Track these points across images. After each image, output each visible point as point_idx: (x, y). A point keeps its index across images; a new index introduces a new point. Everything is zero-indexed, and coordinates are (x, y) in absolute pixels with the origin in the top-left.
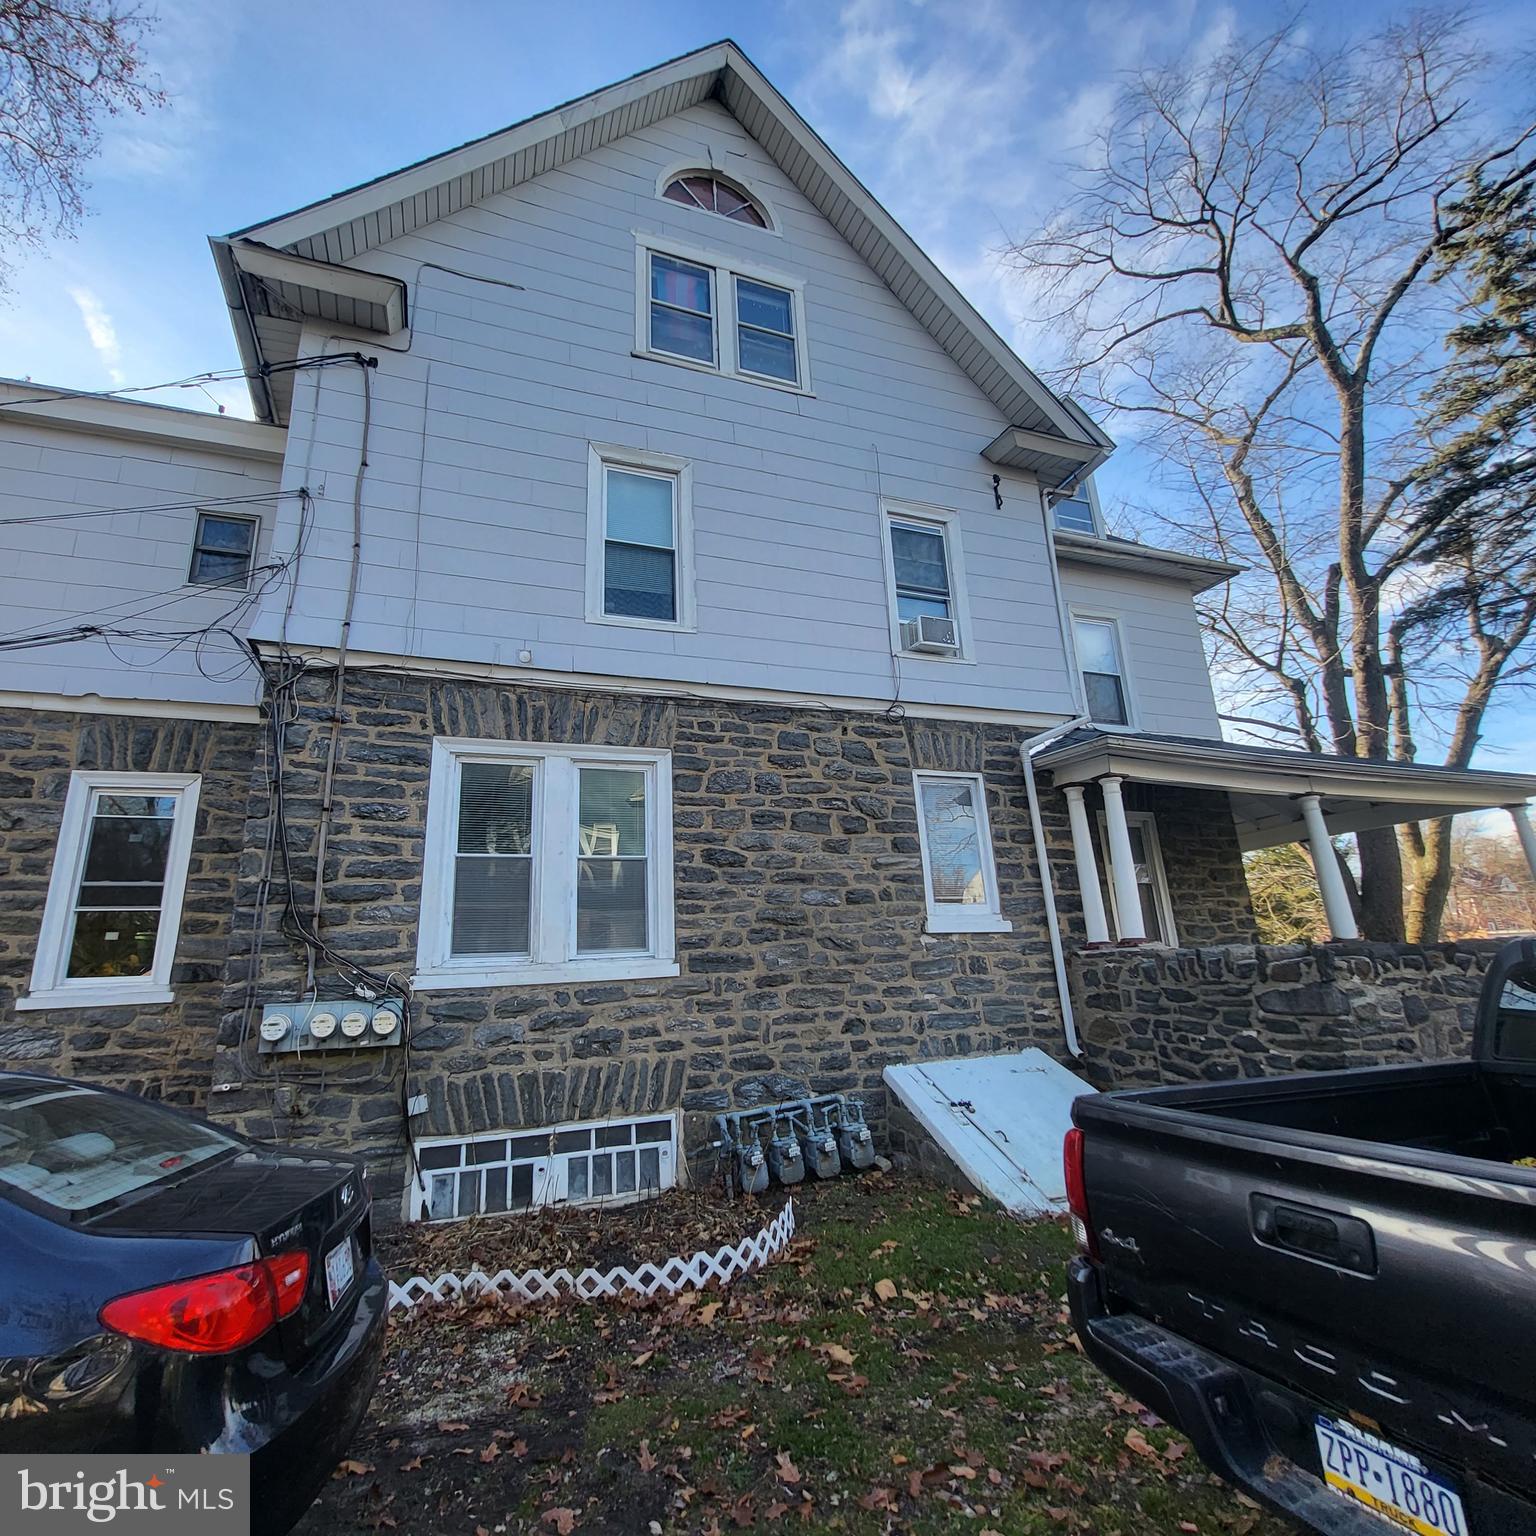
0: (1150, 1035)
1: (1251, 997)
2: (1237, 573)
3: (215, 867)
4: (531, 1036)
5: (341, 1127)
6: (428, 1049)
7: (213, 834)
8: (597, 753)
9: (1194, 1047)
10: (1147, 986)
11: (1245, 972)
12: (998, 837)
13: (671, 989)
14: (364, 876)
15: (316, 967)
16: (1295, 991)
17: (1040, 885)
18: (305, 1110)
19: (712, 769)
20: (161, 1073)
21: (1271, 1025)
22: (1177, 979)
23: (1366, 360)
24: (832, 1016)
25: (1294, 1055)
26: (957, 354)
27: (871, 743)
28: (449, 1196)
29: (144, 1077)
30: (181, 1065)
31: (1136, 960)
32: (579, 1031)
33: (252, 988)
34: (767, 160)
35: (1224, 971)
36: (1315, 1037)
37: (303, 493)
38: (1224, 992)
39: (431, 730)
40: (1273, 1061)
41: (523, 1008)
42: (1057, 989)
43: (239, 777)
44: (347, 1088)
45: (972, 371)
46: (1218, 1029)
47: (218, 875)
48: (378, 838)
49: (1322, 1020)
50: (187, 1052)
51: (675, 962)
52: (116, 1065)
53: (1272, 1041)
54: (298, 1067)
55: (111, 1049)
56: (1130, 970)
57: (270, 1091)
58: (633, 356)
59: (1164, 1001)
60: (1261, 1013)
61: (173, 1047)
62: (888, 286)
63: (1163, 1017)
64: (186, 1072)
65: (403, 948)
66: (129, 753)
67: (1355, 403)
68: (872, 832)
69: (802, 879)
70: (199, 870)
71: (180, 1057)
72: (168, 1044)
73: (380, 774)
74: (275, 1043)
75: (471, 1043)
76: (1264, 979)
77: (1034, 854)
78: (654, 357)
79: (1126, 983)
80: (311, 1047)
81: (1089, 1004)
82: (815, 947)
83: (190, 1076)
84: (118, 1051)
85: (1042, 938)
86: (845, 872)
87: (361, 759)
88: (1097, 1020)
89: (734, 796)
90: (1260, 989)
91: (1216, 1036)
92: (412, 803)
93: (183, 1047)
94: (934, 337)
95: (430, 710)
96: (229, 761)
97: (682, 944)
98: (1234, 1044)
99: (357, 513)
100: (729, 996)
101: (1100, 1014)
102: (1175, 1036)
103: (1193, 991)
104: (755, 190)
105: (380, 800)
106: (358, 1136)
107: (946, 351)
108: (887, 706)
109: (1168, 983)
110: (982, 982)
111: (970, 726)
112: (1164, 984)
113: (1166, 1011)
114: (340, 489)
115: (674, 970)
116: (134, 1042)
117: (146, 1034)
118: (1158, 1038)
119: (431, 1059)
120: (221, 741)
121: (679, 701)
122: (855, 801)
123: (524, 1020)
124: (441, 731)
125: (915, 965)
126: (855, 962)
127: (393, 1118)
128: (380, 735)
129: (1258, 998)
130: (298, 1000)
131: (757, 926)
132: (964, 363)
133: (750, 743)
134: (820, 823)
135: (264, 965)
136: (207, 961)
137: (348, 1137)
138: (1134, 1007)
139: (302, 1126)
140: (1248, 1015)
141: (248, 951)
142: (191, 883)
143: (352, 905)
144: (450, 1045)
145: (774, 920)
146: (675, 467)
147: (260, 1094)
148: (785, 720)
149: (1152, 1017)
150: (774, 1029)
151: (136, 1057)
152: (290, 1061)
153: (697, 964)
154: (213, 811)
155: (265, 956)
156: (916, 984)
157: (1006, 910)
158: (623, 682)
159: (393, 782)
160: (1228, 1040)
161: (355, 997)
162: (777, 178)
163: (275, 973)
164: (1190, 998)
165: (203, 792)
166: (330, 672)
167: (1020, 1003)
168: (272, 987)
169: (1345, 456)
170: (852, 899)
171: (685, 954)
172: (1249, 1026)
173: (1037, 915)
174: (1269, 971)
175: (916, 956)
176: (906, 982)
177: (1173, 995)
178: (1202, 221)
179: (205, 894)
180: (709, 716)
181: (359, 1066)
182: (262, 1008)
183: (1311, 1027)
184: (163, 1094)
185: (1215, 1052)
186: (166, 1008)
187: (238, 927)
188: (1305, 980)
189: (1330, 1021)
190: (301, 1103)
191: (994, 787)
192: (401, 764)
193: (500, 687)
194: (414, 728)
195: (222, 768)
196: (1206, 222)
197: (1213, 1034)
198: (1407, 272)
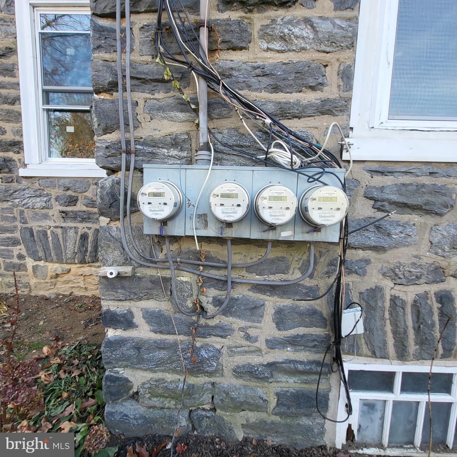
5: (252, 332)
6: (364, 248)
15: (210, 117)
18: (211, 309)
28: (378, 422)
33: (128, 142)
44: (258, 288)
52: (85, 217)
54: (198, 255)
55: (80, 207)
57: (166, 280)
65: (332, 93)
74: (164, 222)
75: (424, 247)
80: (212, 231)
84: (85, 208)
106: (272, 344)
119: (368, 262)
127: (318, 331)
130: (190, 162)
135: (140, 109)
137: (261, 344)
139: (207, 326)
144: (397, 245)
147: (155, 282)
152: (185, 246)
155: (140, 96)
163: (155, 123)
168: (154, 143)
181: (273, 261)
182: (141, 171)
190: (203, 299)
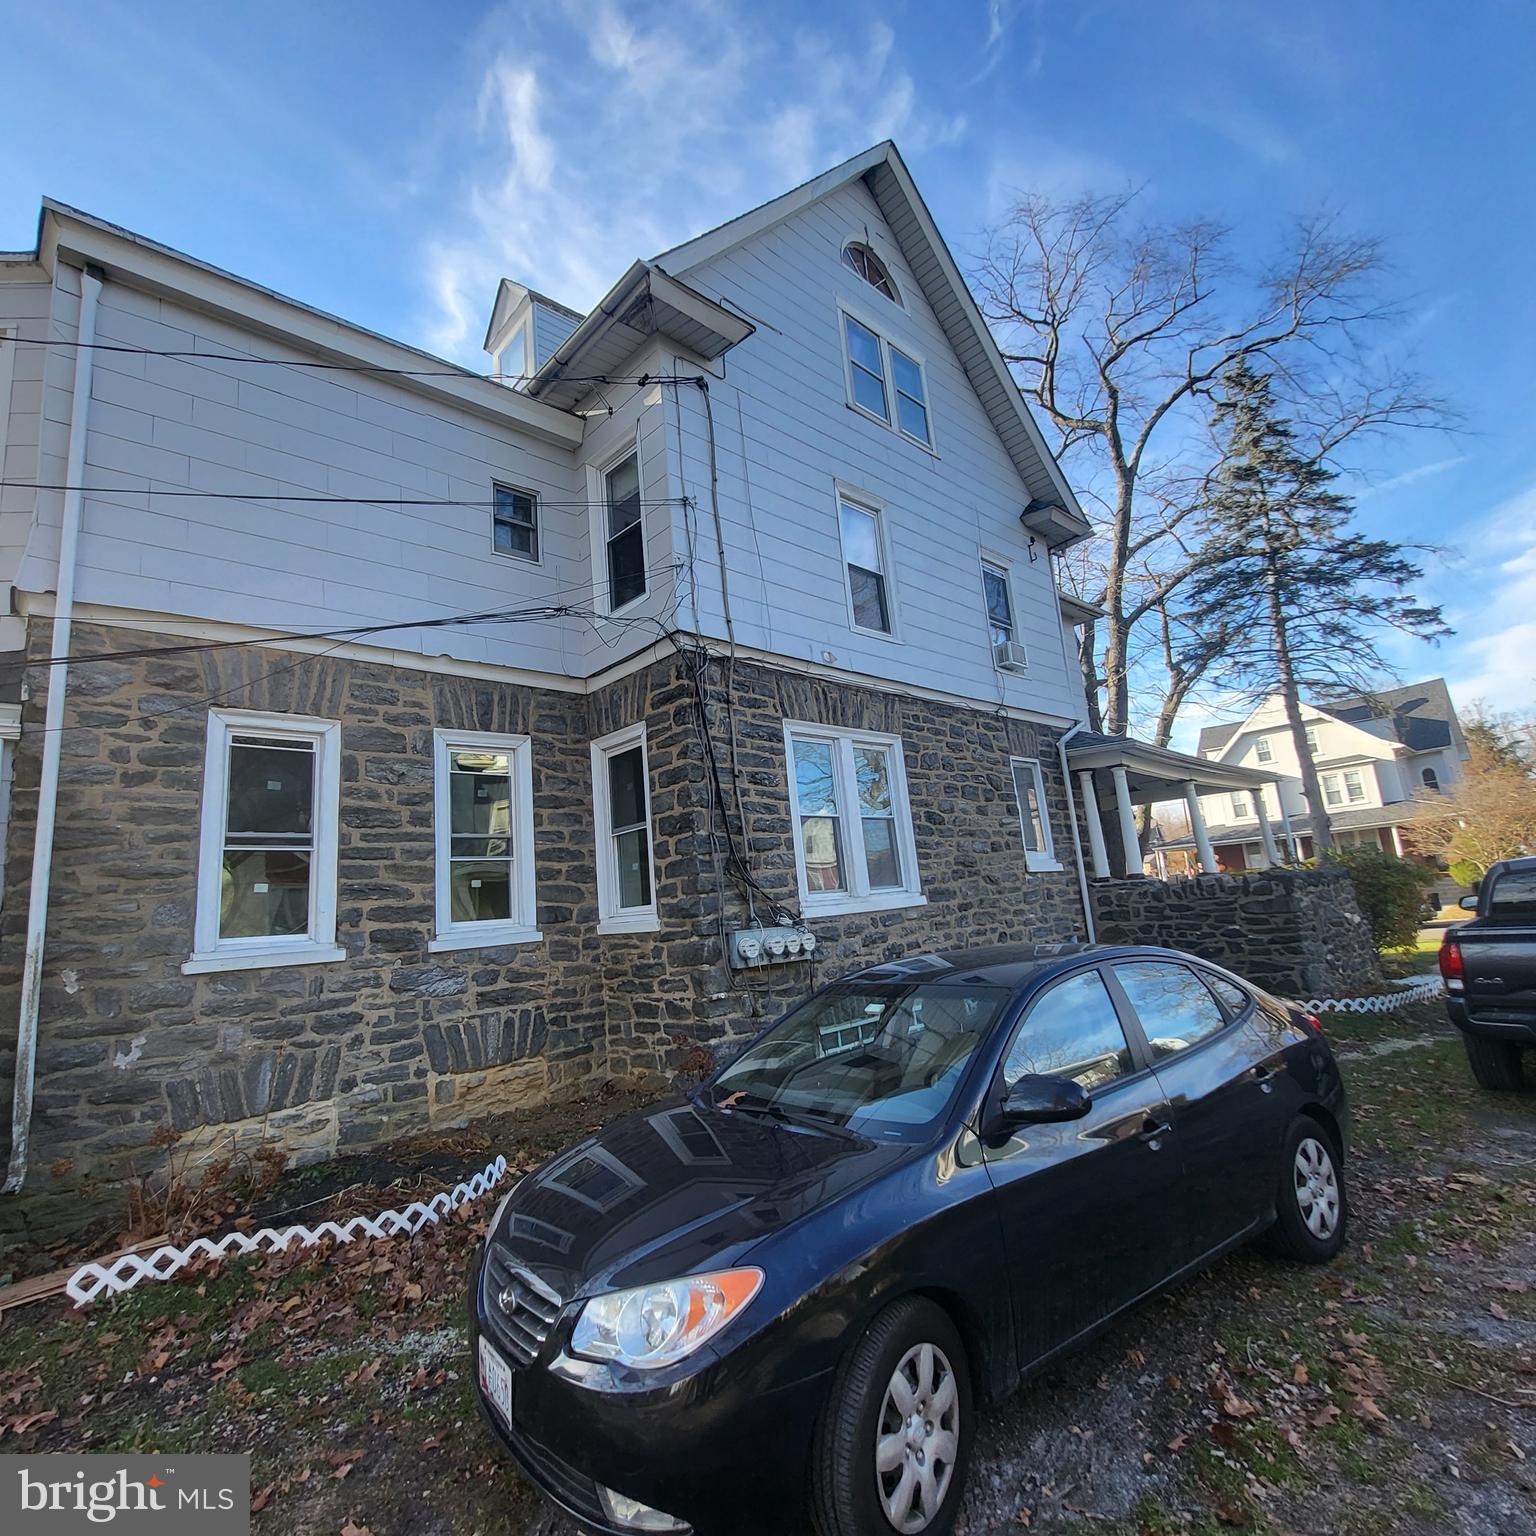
0: (1155, 934)
1: (1236, 905)
2: (1103, 616)
3: (552, 822)
4: (864, 950)
7: (546, 792)
8: (864, 735)
9: (1190, 939)
10: (1155, 904)
11: (1233, 890)
12: (1050, 805)
13: (924, 914)
14: (764, 831)
16: (1269, 900)
17: (1071, 839)
18: (761, 1011)
19: (922, 752)
20: (541, 1002)
21: (1249, 921)
22: (1180, 898)
23: (1137, 458)
24: (994, 930)
25: (1265, 938)
26: (1006, 436)
27: (990, 734)
29: (530, 1006)
30: (555, 995)
31: (1145, 888)
32: (884, 945)
34: (895, 244)
35: (1218, 891)
36: (1281, 925)
37: (685, 501)
38: (1216, 904)
39: (780, 714)
40: (1250, 942)
41: (859, 930)
42: (1083, 908)
43: (558, 740)
44: (779, 993)
45: (1013, 452)
46: (1209, 926)
47: (554, 828)
48: (766, 800)
49: (1286, 916)
50: (557, 983)
51: (922, 894)
52: (508, 998)
53: (1249, 931)
55: (502, 984)
56: (1140, 894)
58: (848, 407)
59: (1167, 912)
60: (1243, 915)
61: (547, 979)
62: (966, 372)
63: (1166, 922)
64: (558, 1000)
65: (791, 887)
66: (475, 713)
67: (1128, 491)
68: (996, 801)
69: (972, 834)
70: (541, 824)
71: (553, 988)
72: (543, 976)
73: (759, 749)
75: (836, 957)
76: (1247, 893)
77: (1067, 817)
78: (859, 410)
79: (1136, 902)
80: (766, 962)
81: (1100, 918)
82: (982, 883)
83: (562, 1004)
84: (508, 985)
85: (1074, 876)
86: (988, 829)
87: (748, 735)
88: (1108, 929)
89: (934, 772)
90: (1243, 900)
91: (1208, 930)
92: (778, 771)
93: (554, 979)
94: (991, 420)
95: (777, 697)
96: (548, 724)
97: (925, 882)
98: (1222, 935)
99: (717, 522)
100: (948, 918)
101: (1111, 924)
102: (1176, 933)
103: (1192, 905)
104: (892, 271)
105: (766, 770)
107: (998, 432)
108: (995, 708)
109: (1174, 901)
110: (1052, 905)
111: (1031, 724)
112: (1169, 902)
113: (1170, 918)
114: (704, 501)
115: (923, 901)
116: (516, 977)
117: (527, 969)
118: (1161, 935)
119: (817, 969)
120: (539, 706)
121: (901, 698)
122: (989, 778)
123: (858, 939)
124: (787, 716)
125: (1025, 894)
126: (1000, 893)
128: (754, 716)
129: (1241, 906)
130: (747, 928)
131: (956, 868)
132: (1009, 444)
133: (938, 732)
134: (975, 796)
135: (722, 901)
136: (560, 904)
138: (1142, 917)
140: (1234, 916)
141: (713, 890)
142: (539, 836)
143: (761, 854)
144: (826, 959)
145: (963, 864)
146: (877, 507)
148: (950, 716)
149: (1157, 923)
150: (971, 940)
151: (523, 989)
153: (933, 896)
154: (545, 771)
155: (722, 894)
156: (1026, 907)
157: (1057, 856)
158: (877, 682)
159: (767, 755)
160: (1217, 933)
161: (778, 925)
162: (902, 264)
164: (1189, 909)
165: (535, 753)
166: (722, 661)
167: (1067, 919)
169: (1117, 528)
170: (995, 848)
171: (926, 888)
172: (1234, 923)
173: (1070, 859)
174: (1251, 890)
175: (1024, 889)
176: (1022, 906)
177: (1172, 908)
178: (1045, 322)
179: (549, 845)
180: (915, 710)
181: (781, 976)
183: (1279, 920)
184: (547, 1021)
185: (1208, 940)
186: (538, 945)
187: (703, 871)
188: (1275, 893)
189: (1291, 916)
190: (758, 1006)
191: (1045, 769)
192: (771, 740)
193: (812, 680)
194: (770, 711)
195: (544, 731)
196: (1048, 324)
197: (1206, 930)
198: (1167, 401)
